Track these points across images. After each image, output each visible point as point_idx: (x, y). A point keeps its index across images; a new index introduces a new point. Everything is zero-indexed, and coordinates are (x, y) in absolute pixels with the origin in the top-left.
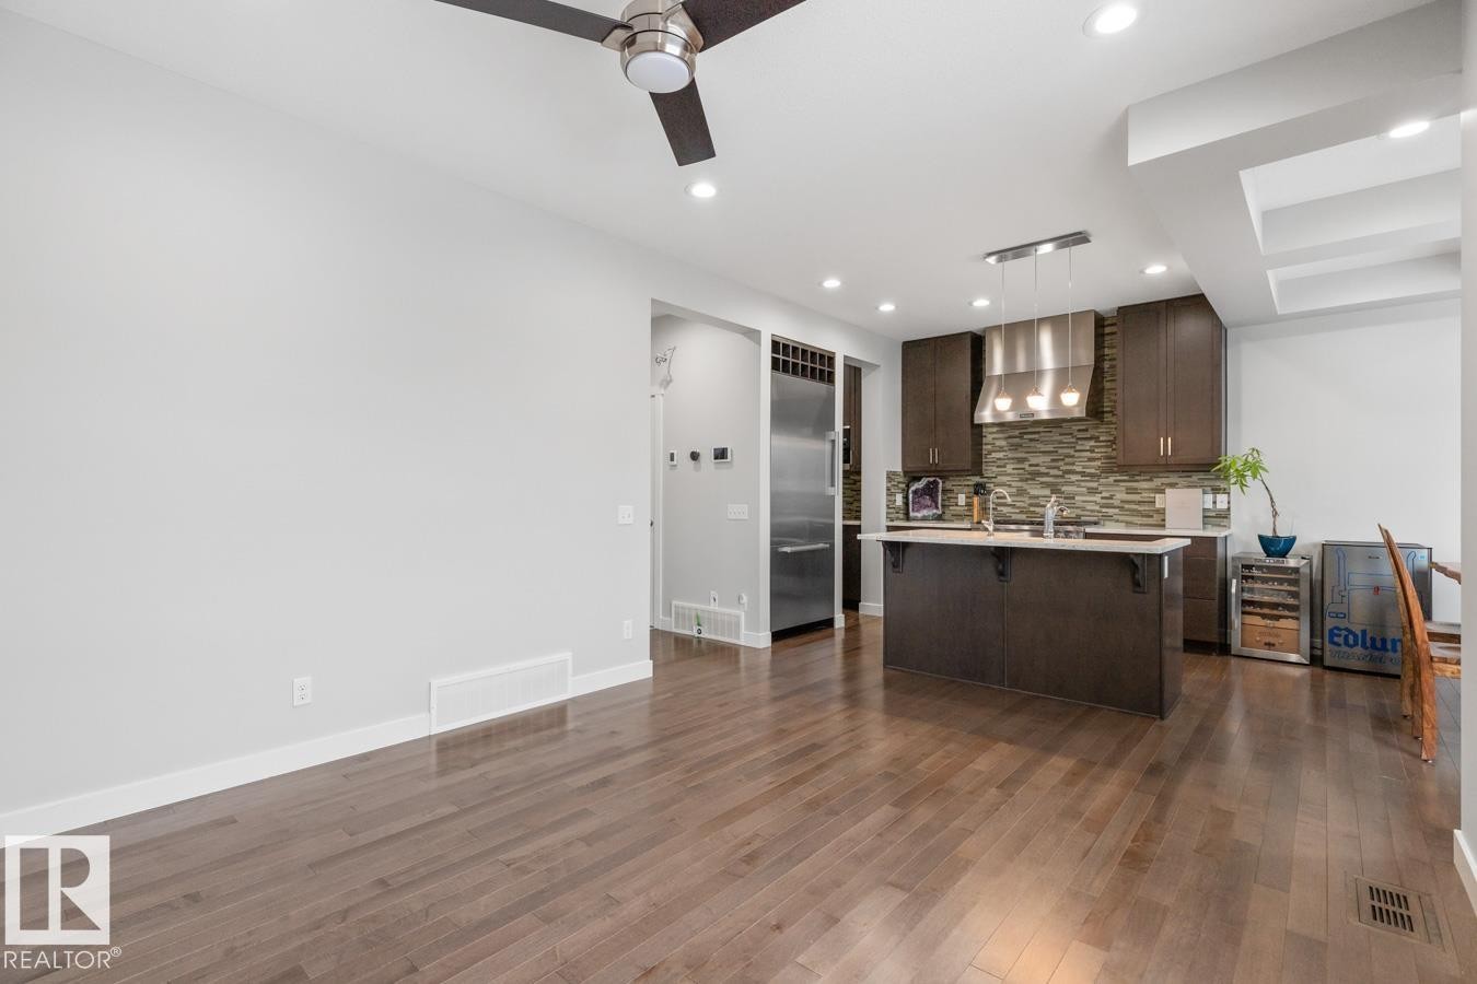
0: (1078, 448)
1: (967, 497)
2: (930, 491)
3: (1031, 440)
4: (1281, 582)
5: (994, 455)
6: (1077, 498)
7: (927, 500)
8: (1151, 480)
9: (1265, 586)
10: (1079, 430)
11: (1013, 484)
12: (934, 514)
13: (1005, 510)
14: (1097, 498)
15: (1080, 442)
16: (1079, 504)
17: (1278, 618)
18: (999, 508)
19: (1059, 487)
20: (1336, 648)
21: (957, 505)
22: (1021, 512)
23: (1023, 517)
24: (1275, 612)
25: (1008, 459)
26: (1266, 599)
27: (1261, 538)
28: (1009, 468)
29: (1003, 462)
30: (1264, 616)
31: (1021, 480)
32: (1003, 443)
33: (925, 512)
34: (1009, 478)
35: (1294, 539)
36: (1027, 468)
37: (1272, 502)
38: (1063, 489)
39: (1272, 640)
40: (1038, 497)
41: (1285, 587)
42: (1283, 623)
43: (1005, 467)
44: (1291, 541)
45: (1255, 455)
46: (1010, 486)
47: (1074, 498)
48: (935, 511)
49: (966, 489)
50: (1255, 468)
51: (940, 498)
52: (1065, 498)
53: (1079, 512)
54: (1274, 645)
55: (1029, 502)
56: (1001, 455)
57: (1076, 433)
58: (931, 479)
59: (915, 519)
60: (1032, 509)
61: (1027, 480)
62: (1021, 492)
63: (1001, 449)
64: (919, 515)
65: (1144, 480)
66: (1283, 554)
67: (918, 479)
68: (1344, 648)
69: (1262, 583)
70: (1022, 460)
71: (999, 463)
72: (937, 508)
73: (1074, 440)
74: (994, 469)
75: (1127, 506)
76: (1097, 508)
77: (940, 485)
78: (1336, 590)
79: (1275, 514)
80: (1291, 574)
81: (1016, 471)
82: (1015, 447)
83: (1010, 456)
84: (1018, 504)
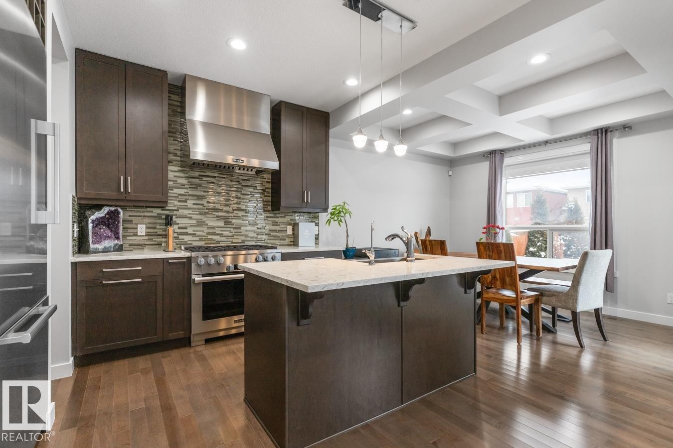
0: (243, 192)
1: (147, 228)
2: (110, 222)
3: (208, 182)
5: (175, 191)
6: (242, 228)
7: (104, 231)
8: (284, 217)
10: (243, 180)
11: (194, 217)
12: (116, 245)
13: (186, 238)
14: (255, 228)
15: (244, 188)
16: (244, 233)
18: (181, 237)
19: (230, 220)
21: (136, 235)
22: (201, 240)
23: (202, 244)
25: (189, 195)
28: (190, 203)
29: (183, 198)
31: (201, 214)
32: (184, 181)
33: (107, 243)
34: (190, 212)
36: (206, 204)
38: (234, 221)
40: (214, 228)
43: (186, 202)
46: (191, 218)
47: (240, 228)
48: (116, 242)
49: (147, 220)
51: (121, 228)
52: (235, 228)
53: (243, 238)
55: (207, 231)
56: (182, 191)
57: (241, 181)
58: (113, 209)
59: (96, 252)
60: (210, 237)
61: (205, 213)
62: (200, 223)
63: (182, 186)
64: (100, 247)
65: (280, 217)
67: (99, 207)
70: (200, 197)
71: (180, 198)
72: (118, 238)
73: (240, 186)
74: (176, 203)
75: (272, 234)
76: (255, 235)
77: (121, 215)
79: (348, 235)
81: (195, 206)
82: (196, 186)
83: (190, 193)
84: (198, 233)
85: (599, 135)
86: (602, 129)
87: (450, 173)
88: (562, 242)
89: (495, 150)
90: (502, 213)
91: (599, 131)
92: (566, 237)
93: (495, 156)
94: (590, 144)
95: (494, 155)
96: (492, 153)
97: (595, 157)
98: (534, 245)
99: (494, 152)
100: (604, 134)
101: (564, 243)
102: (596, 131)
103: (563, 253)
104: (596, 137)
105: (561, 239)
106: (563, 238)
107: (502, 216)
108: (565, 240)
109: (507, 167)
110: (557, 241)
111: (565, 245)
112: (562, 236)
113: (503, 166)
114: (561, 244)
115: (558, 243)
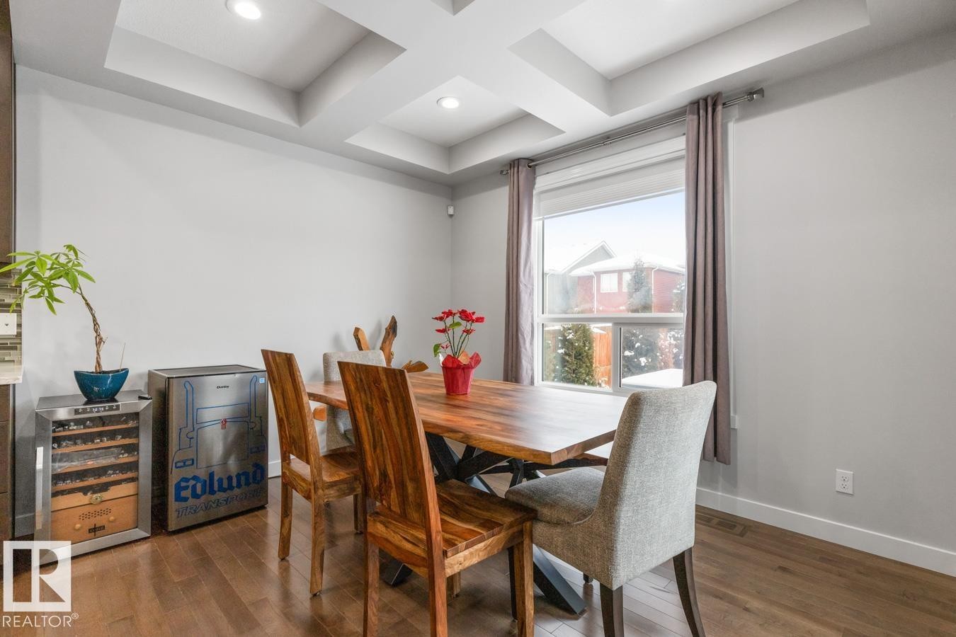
4: (112, 435)
9: (90, 446)
17: (104, 487)
20: (184, 504)
24: (104, 479)
26: (91, 464)
27: (79, 376)
30: (85, 490)
35: (126, 372)
37: (96, 323)
39: (99, 521)
41: (120, 441)
42: (114, 492)
44: (121, 376)
45: (72, 256)
50: (67, 272)
54: (103, 528)
66: (111, 397)
68: (191, 501)
69: (85, 442)
78: (184, 432)
79: (99, 341)
80: (126, 422)
85: (701, 111)
86: (706, 100)
87: (451, 211)
88: (673, 342)
89: (518, 159)
90: (533, 289)
91: (702, 103)
92: (678, 333)
93: (518, 172)
94: (685, 136)
95: (516, 169)
96: (514, 164)
97: (693, 161)
98: (631, 347)
99: (516, 162)
100: (710, 109)
101: (674, 342)
102: (696, 106)
103: (673, 358)
104: (695, 117)
105: (670, 337)
106: (674, 336)
107: (531, 294)
108: (676, 339)
109: (542, 196)
110: (665, 340)
111: (676, 345)
112: (673, 333)
113: (534, 192)
114: (670, 345)
115: (667, 343)
